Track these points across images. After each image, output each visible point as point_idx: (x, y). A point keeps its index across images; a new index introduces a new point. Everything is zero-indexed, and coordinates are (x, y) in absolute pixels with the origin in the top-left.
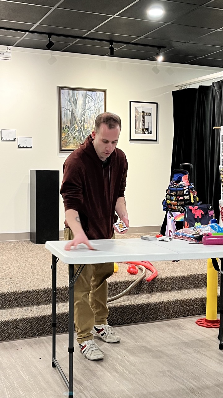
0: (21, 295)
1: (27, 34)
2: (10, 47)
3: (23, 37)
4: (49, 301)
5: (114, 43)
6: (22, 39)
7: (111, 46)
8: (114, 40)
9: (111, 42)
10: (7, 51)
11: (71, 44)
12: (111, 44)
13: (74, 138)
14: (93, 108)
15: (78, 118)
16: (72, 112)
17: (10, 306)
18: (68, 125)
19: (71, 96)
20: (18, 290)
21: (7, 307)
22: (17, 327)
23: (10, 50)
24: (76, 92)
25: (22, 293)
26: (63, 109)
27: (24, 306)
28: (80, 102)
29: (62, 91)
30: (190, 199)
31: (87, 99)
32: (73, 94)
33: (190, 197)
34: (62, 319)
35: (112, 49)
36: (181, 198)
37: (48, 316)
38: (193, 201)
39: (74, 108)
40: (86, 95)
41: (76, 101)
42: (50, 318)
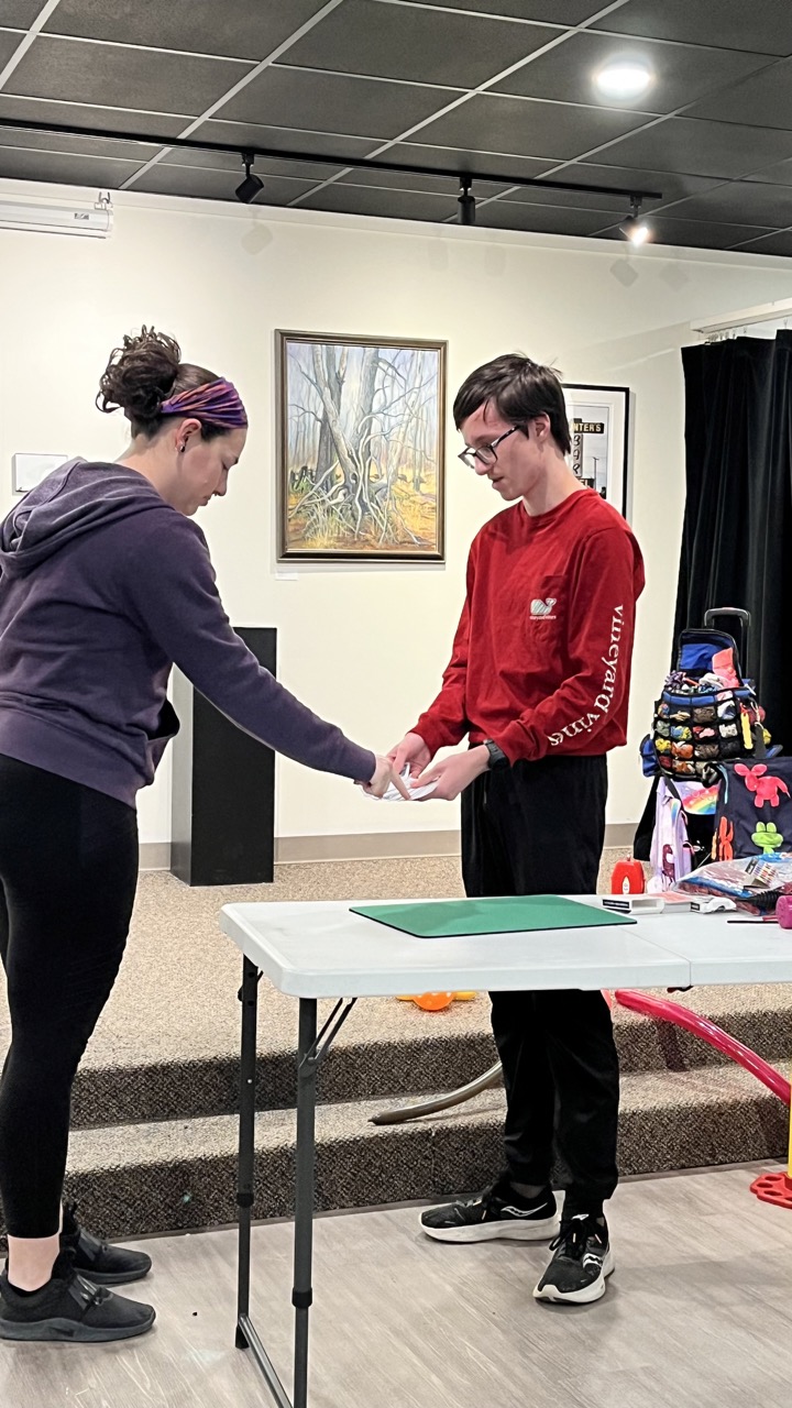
0: (133, 1081)
1: (167, 149)
2: (111, 191)
3: (154, 161)
4: (232, 1101)
5: (475, 182)
6: (149, 165)
7: (466, 191)
8: (477, 169)
9: (466, 177)
10: (99, 206)
11: (325, 184)
12: (466, 184)
13: (329, 511)
14: (398, 407)
15: (345, 443)
16: (325, 421)
17: (92, 1120)
18: (312, 466)
19: (323, 364)
20: (122, 1063)
21: (82, 1121)
22: (116, 1197)
23: (108, 201)
24: (338, 348)
25: (135, 1072)
26: (291, 411)
27: (144, 1118)
28: (353, 387)
29: (291, 346)
30: (740, 736)
31: (380, 374)
32: (330, 358)
33: (740, 728)
34: (276, 1168)
35: (467, 201)
36: (708, 732)
37: (228, 1158)
38: (749, 745)
39: (331, 407)
40: (376, 360)
41: (340, 381)
42: (234, 1166)
